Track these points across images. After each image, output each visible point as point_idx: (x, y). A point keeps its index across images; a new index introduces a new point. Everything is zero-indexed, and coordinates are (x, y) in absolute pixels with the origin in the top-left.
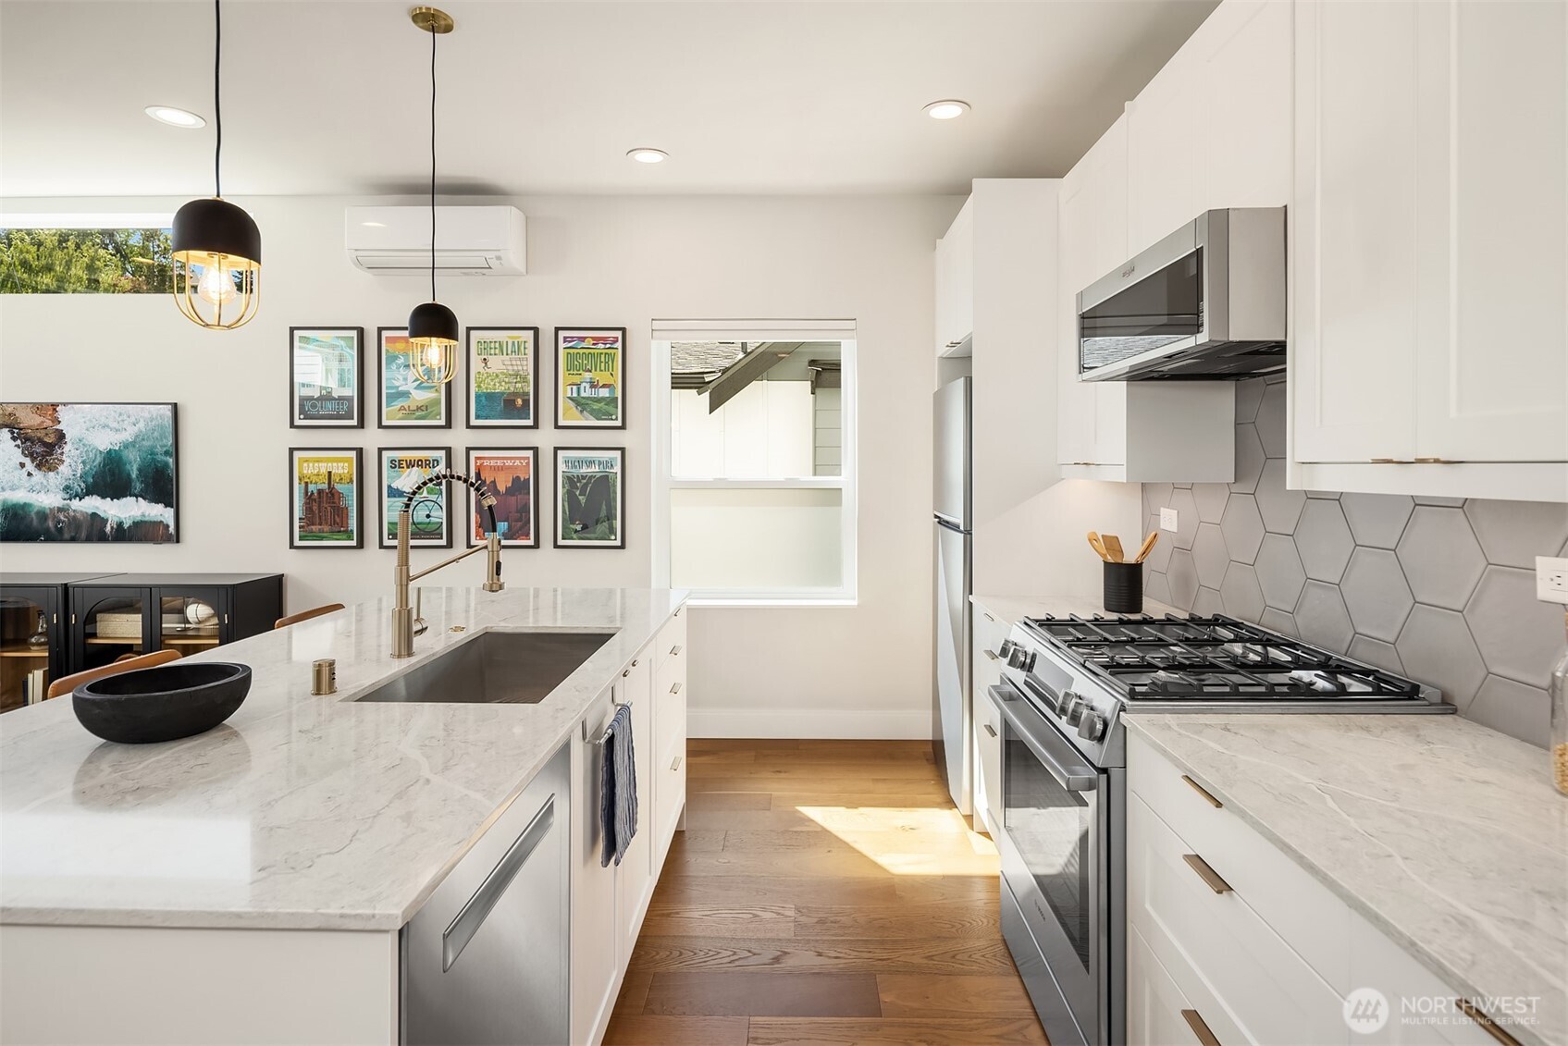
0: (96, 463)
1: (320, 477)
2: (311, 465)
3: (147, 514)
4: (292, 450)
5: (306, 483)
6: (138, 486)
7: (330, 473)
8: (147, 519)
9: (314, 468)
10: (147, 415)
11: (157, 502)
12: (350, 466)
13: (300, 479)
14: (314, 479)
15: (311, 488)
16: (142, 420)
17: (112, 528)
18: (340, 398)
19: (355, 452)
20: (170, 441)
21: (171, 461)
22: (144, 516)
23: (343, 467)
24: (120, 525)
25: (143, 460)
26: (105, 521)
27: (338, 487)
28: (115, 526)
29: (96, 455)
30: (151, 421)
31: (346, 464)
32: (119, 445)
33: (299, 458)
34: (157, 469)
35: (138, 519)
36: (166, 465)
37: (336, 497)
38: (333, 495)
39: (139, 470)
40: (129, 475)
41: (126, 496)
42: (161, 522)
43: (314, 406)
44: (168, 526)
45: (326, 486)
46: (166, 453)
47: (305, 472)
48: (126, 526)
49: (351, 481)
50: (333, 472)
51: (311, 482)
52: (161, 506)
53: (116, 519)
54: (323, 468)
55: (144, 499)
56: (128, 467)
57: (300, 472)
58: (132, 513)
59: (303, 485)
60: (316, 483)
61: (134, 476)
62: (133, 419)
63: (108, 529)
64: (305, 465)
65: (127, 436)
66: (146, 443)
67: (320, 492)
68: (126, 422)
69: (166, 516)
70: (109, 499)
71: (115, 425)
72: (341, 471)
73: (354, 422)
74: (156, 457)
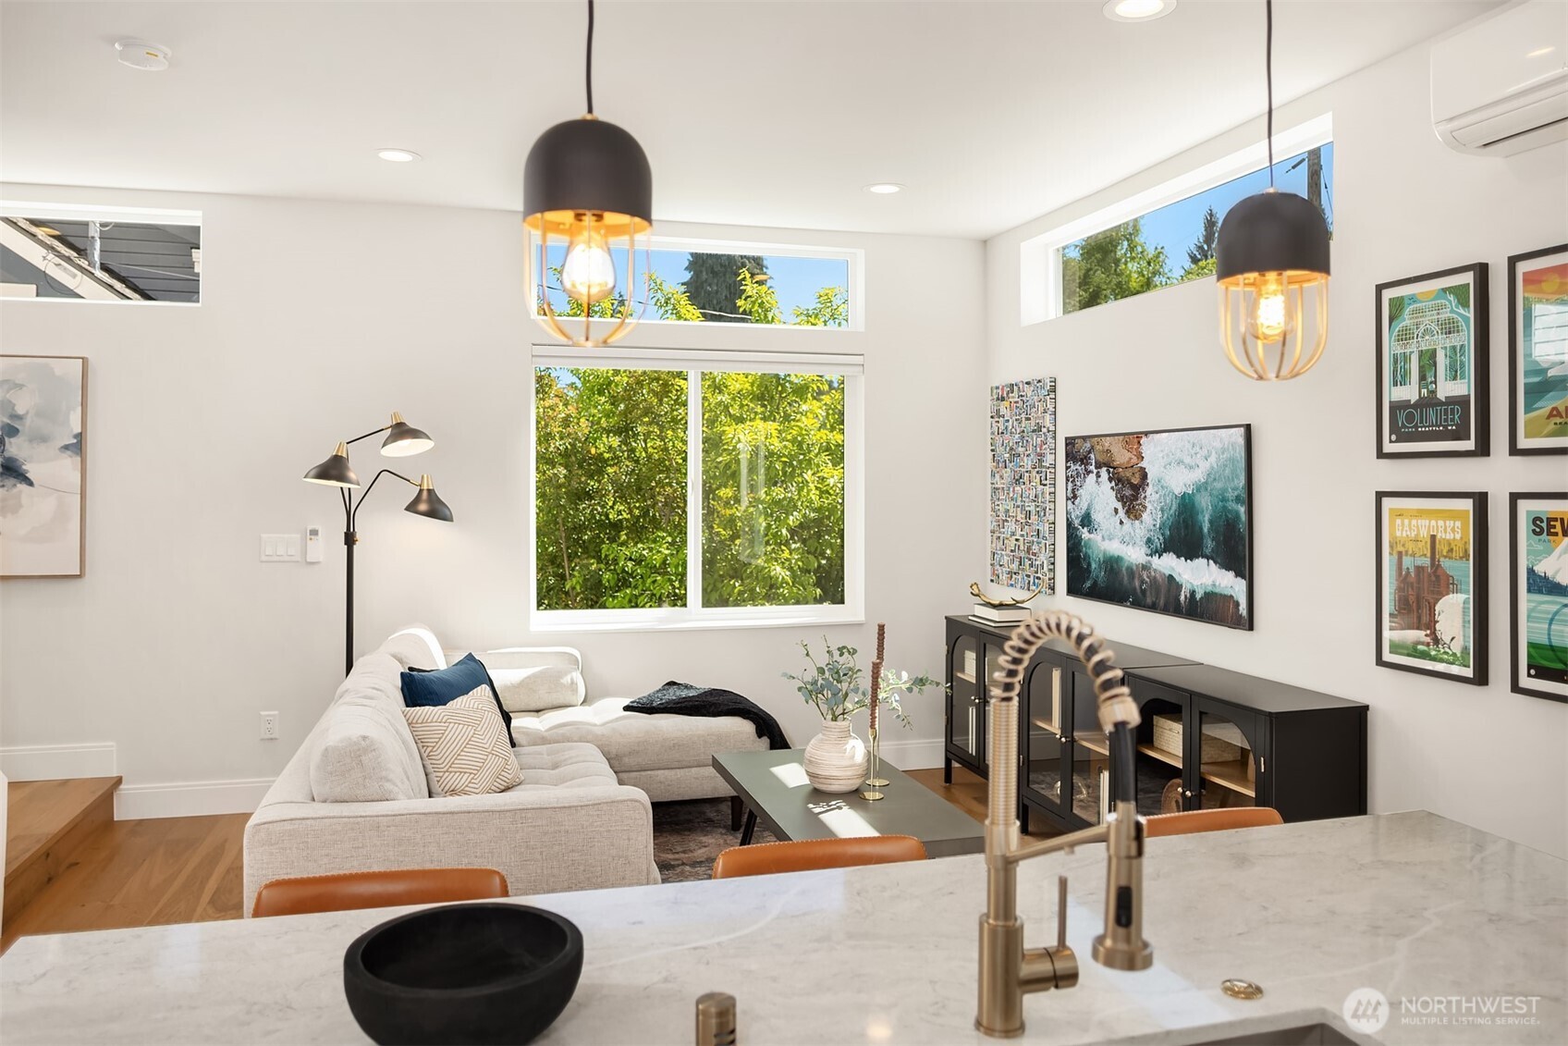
0: (1174, 508)
1: (1420, 545)
2: (1406, 521)
3: (1217, 584)
4: (1380, 496)
5: (1400, 554)
6: (1209, 544)
7: (1433, 537)
8: (1217, 590)
9: (1410, 525)
10: (1218, 445)
11: (1228, 569)
12: (1464, 528)
13: (1391, 547)
14: (1410, 546)
15: (1407, 562)
16: (1214, 453)
17: (1186, 596)
18: (1452, 401)
19: (1471, 500)
20: (1242, 481)
21: (1242, 510)
22: (1214, 585)
23: (1455, 528)
24: (1193, 593)
25: (1215, 507)
26: (1179, 587)
27: (1445, 563)
28: (1188, 595)
29: (1172, 501)
30: (1223, 453)
31: (1458, 524)
32: (1192, 487)
33: (1390, 509)
34: (1228, 521)
35: (1209, 589)
36: (1237, 513)
37: (1443, 582)
38: (1438, 577)
39: (1211, 522)
40: (1201, 529)
41: (1198, 557)
42: (1232, 596)
43: (1410, 418)
44: (1237, 604)
45: (1426, 562)
46: (1238, 499)
47: (1398, 534)
48: (1198, 597)
49: (1466, 556)
50: (1438, 537)
51: (1407, 554)
52: (1231, 574)
53: (1189, 586)
54: (1424, 528)
55: (1215, 562)
56: (1200, 517)
57: (1391, 534)
58: (1204, 581)
59: (1395, 556)
60: (1413, 555)
61: (1206, 530)
62: (1205, 452)
63: (1182, 598)
64: (1398, 521)
65: (1198, 475)
66: (1218, 485)
67: (1419, 569)
68: (1199, 456)
69: (1237, 590)
70: (1183, 559)
71: (1188, 460)
72: (1449, 536)
73: (1470, 445)
74: (1227, 505)
